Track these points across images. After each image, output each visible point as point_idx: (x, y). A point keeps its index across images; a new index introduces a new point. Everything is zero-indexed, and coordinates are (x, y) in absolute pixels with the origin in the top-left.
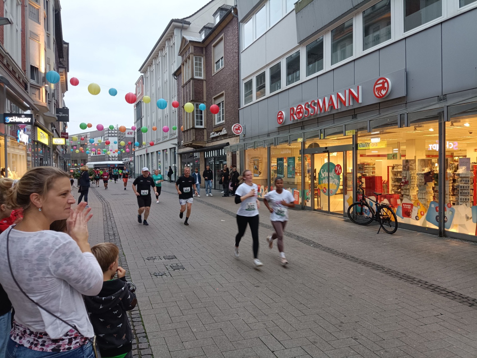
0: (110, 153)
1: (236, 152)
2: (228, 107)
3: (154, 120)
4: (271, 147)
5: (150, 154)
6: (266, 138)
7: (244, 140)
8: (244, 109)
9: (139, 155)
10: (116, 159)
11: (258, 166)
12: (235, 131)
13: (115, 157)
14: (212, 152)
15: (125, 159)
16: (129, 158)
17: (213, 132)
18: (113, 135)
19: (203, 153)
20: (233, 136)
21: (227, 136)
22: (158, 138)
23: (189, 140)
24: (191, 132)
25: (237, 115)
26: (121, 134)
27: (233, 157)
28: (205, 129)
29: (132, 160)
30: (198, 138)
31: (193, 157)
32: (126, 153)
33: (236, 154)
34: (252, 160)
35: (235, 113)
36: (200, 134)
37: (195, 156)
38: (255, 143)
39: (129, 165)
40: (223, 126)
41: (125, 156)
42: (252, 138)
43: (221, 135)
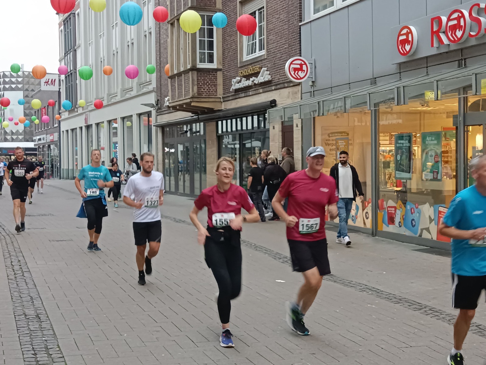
0: (8, 126)
1: (291, 119)
2: (274, 20)
3: (103, 53)
4: (380, 111)
5: (94, 126)
6: (367, 89)
7: (312, 94)
8: (312, 23)
9: (69, 128)
12: (292, 73)
13: (17, 133)
14: (234, 121)
15: (38, 137)
16: (48, 136)
17: (237, 76)
18: (13, 86)
19: (214, 123)
20: (286, 85)
21: (270, 86)
22: (112, 92)
23: (184, 95)
24: (188, 77)
25: (295, 37)
26: (31, 85)
27: (284, 132)
28: (220, 70)
29: (53, 139)
30: (203, 91)
31: (190, 133)
32: (41, 125)
33: (292, 126)
34: (331, 138)
35: (291, 34)
36: (209, 81)
37: (195, 131)
38: (346, 98)
39: (48, 149)
40: (262, 63)
41: (39, 130)
42: (331, 88)
43: (257, 84)
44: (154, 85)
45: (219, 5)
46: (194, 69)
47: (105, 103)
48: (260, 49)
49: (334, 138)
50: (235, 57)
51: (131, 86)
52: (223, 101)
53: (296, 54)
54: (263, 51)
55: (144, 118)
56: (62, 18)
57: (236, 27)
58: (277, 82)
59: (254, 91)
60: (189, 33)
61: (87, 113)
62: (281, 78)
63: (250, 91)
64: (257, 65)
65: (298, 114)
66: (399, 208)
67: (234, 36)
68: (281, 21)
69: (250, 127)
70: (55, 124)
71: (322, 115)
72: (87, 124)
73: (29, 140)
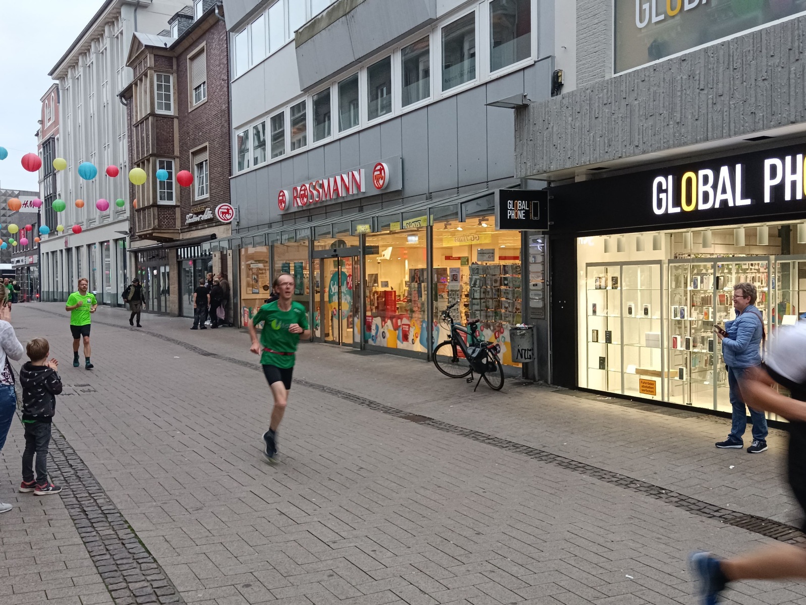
1: (227, 251)
2: (215, 171)
5: (74, 250)
17: (190, 213)
21: (212, 223)
23: (148, 226)
24: (150, 212)
25: (226, 187)
28: (178, 206)
30: (163, 224)
33: (227, 255)
36: (169, 216)
38: (254, 237)
40: (207, 204)
42: (248, 228)
43: (205, 220)
44: (128, 214)
45: (177, 152)
46: (155, 205)
48: (206, 193)
50: (190, 197)
51: (108, 213)
52: (180, 233)
53: (226, 202)
55: (120, 243)
59: (202, 226)
61: (66, 237)
63: (198, 226)
64: (203, 205)
68: (218, 173)
70: (36, 246)
72: (67, 247)
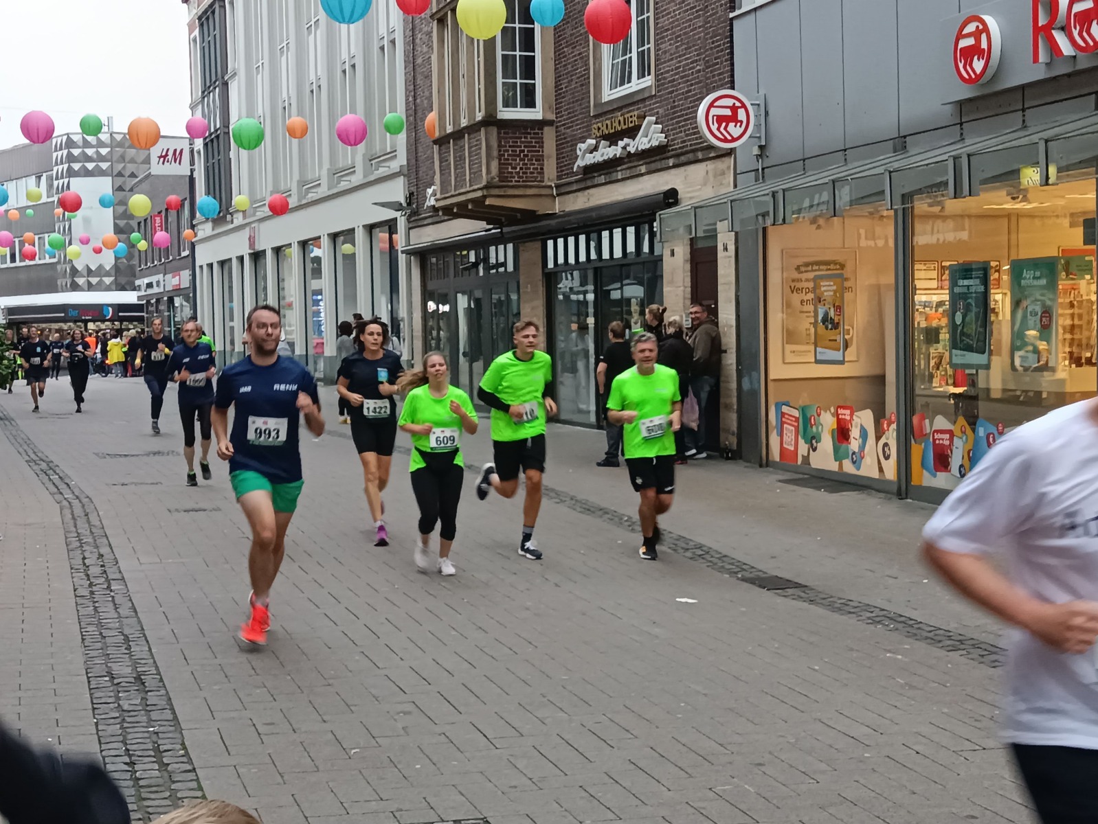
0: (78, 255)
1: (713, 235)
2: (673, 6)
3: (287, 89)
4: (916, 211)
5: (269, 254)
6: (887, 161)
7: (760, 175)
8: (759, 12)
9: (214, 260)
10: (108, 280)
11: (839, 309)
12: (714, 128)
13: (100, 272)
14: (582, 238)
15: (146, 281)
16: (169, 276)
17: (589, 137)
18: (90, 166)
19: (538, 245)
20: (700, 155)
21: (664, 159)
22: (310, 178)
23: (470, 180)
24: (477, 141)
25: (719, 46)
26: (129, 163)
27: (697, 264)
28: (550, 123)
29: (179, 285)
30: (512, 173)
31: (483, 269)
32: (153, 252)
33: (713, 251)
34: (804, 276)
35: (711, 38)
36: (526, 150)
37: (495, 262)
38: (836, 184)
39: (169, 307)
40: (644, 107)
41: (149, 264)
42: (804, 160)
43: (635, 154)
44: (402, 160)
46: (491, 121)
47: (293, 202)
48: (641, 75)
49: (811, 275)
50: (583, 94)
51: (350, 162)
52: (558, 195)
53: (722, 85)
54: (647, 78)
55: (381, 235)
56: (195, 11)
57: (585, 25)
58: (680, 148)
59: (628, 171)
60: (478, 40)
61: (253, 226)
62: (690, 140)
63: (618, 171)
64: (633, 110)
65: (726, 221)
66: (960, 435)
67: (581, 44)
68: (687, 10)
69: (618, 253)
70: (184, 250)
71: (781, 221)
72: (254, 249)
73: (127, 287)
